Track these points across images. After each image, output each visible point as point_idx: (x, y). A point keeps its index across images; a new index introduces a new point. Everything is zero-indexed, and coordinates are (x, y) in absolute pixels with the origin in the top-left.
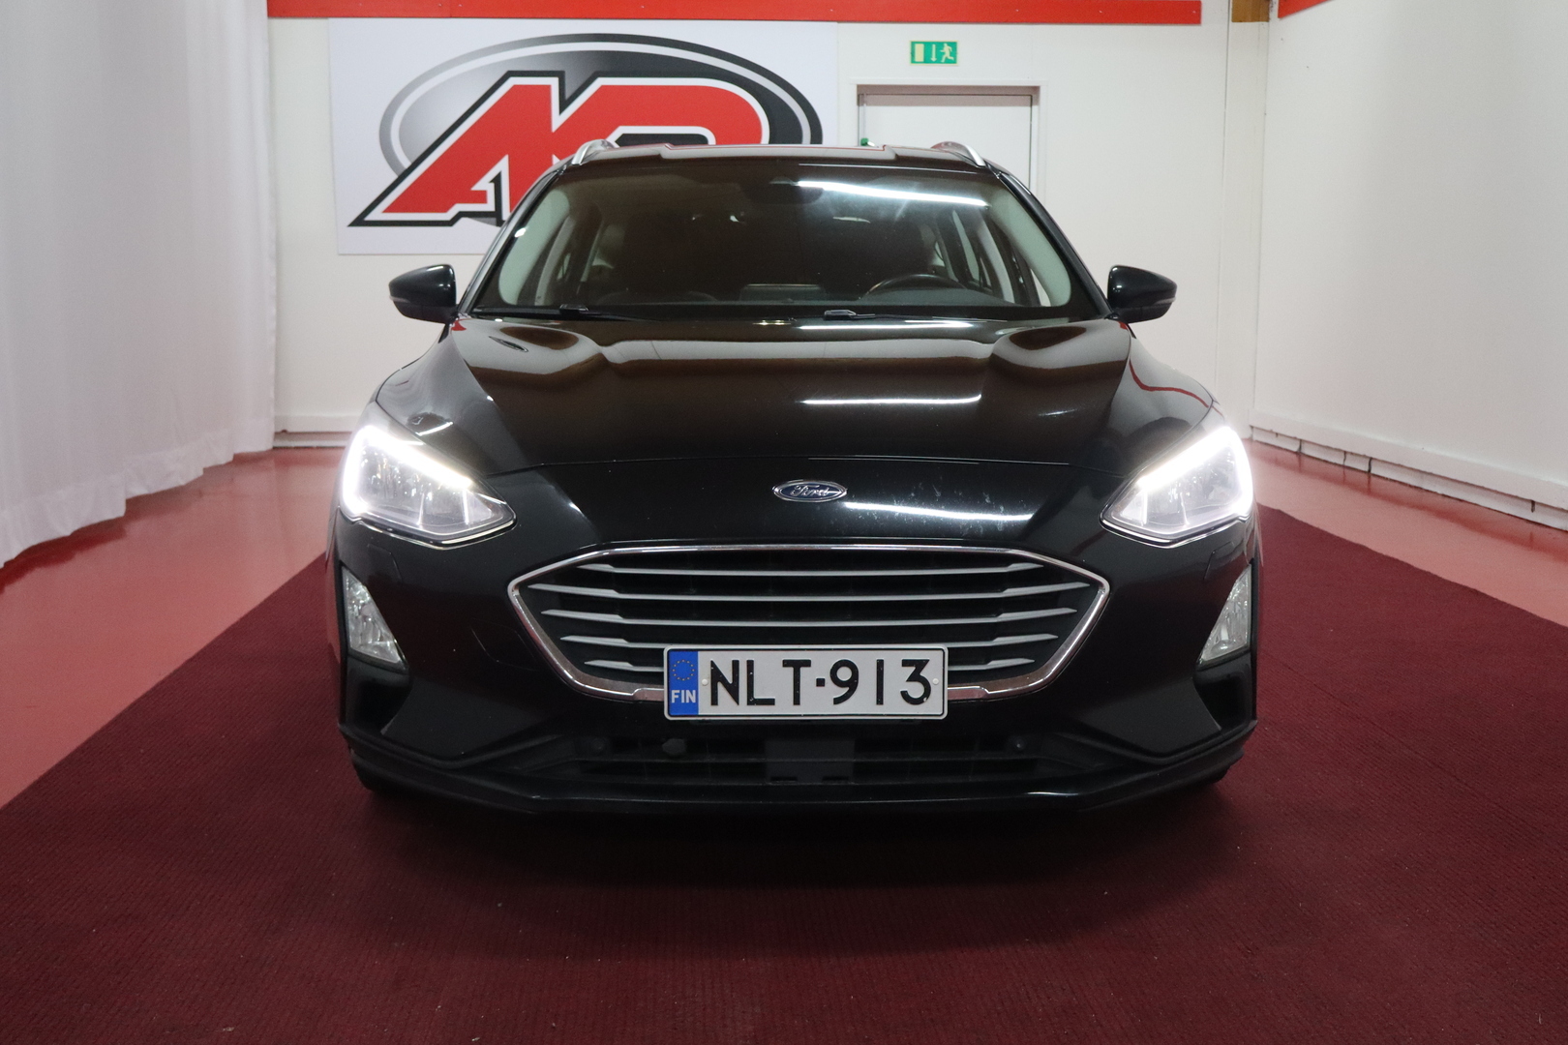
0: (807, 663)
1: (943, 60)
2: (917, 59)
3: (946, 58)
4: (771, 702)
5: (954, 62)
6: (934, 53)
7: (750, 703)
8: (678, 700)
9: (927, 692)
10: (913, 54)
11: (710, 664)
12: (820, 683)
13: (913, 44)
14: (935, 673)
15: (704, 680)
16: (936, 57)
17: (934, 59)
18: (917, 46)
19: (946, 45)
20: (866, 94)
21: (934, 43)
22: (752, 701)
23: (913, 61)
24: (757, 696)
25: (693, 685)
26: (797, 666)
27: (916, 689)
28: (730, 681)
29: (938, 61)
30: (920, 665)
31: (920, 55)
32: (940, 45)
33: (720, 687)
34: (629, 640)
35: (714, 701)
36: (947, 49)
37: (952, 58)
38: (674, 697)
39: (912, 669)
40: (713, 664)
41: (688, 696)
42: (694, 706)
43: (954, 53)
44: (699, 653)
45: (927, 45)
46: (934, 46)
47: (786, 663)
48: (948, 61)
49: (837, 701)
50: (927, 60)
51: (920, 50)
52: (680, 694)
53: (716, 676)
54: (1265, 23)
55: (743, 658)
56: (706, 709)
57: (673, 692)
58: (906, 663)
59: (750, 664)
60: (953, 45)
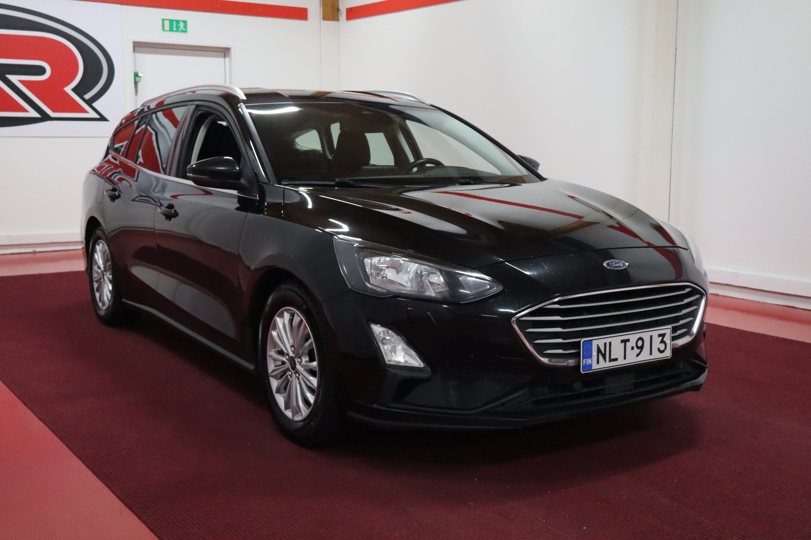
0: (628, 340)
1: (180, 30)
2: (166, 29)
3: (182, 30)
4: (616, 360)
5: (186, 32)
6: (175, 26)
7: (610, 361)
8: (585, 364)
9: (665, 348)
10: (163, 26)
11: (596, 346)
12: (633, 348)
13: (163, 20)
14: (667, 339)
15: (595, 353)
16: (176, 28)
17: (175, 29)
18: (165, 21)
19: (181, 22)
20: (139, 47)
21: (175, 20)
22: (611, 360)
23: (163, 30)
24: (612, 358)
25: (590, 357)
26: (625, 342)
27: (662, 347)
28: (603, 352)
29: (177, 31)
30: (663, 335)
31: (167, 27)
32: (178, 22)
33: (600, 355)
34: (564, 339)
35: (598, 363)
36: (182, 24)
37: (184, 29)
38: (584, 362)
39: (661, 338)
40: (598, 346)
41: (589, 361)
42: (591, 365)
43: (185, 27)
44: (593, 341)
45: (171, 21)
46: (175, 22)
47: (622, 341)
48: (182, 31)
49: (638, 355)
50: (171, 30)
51: (167, 24)
52: (586, 361)
53: (599, 350)
54: (338, 22)
55: (607, 341)
56: (595, 367)
57: (584, 360)
58: (659, 335)
59: (610, 343)
60: (185, 22)
